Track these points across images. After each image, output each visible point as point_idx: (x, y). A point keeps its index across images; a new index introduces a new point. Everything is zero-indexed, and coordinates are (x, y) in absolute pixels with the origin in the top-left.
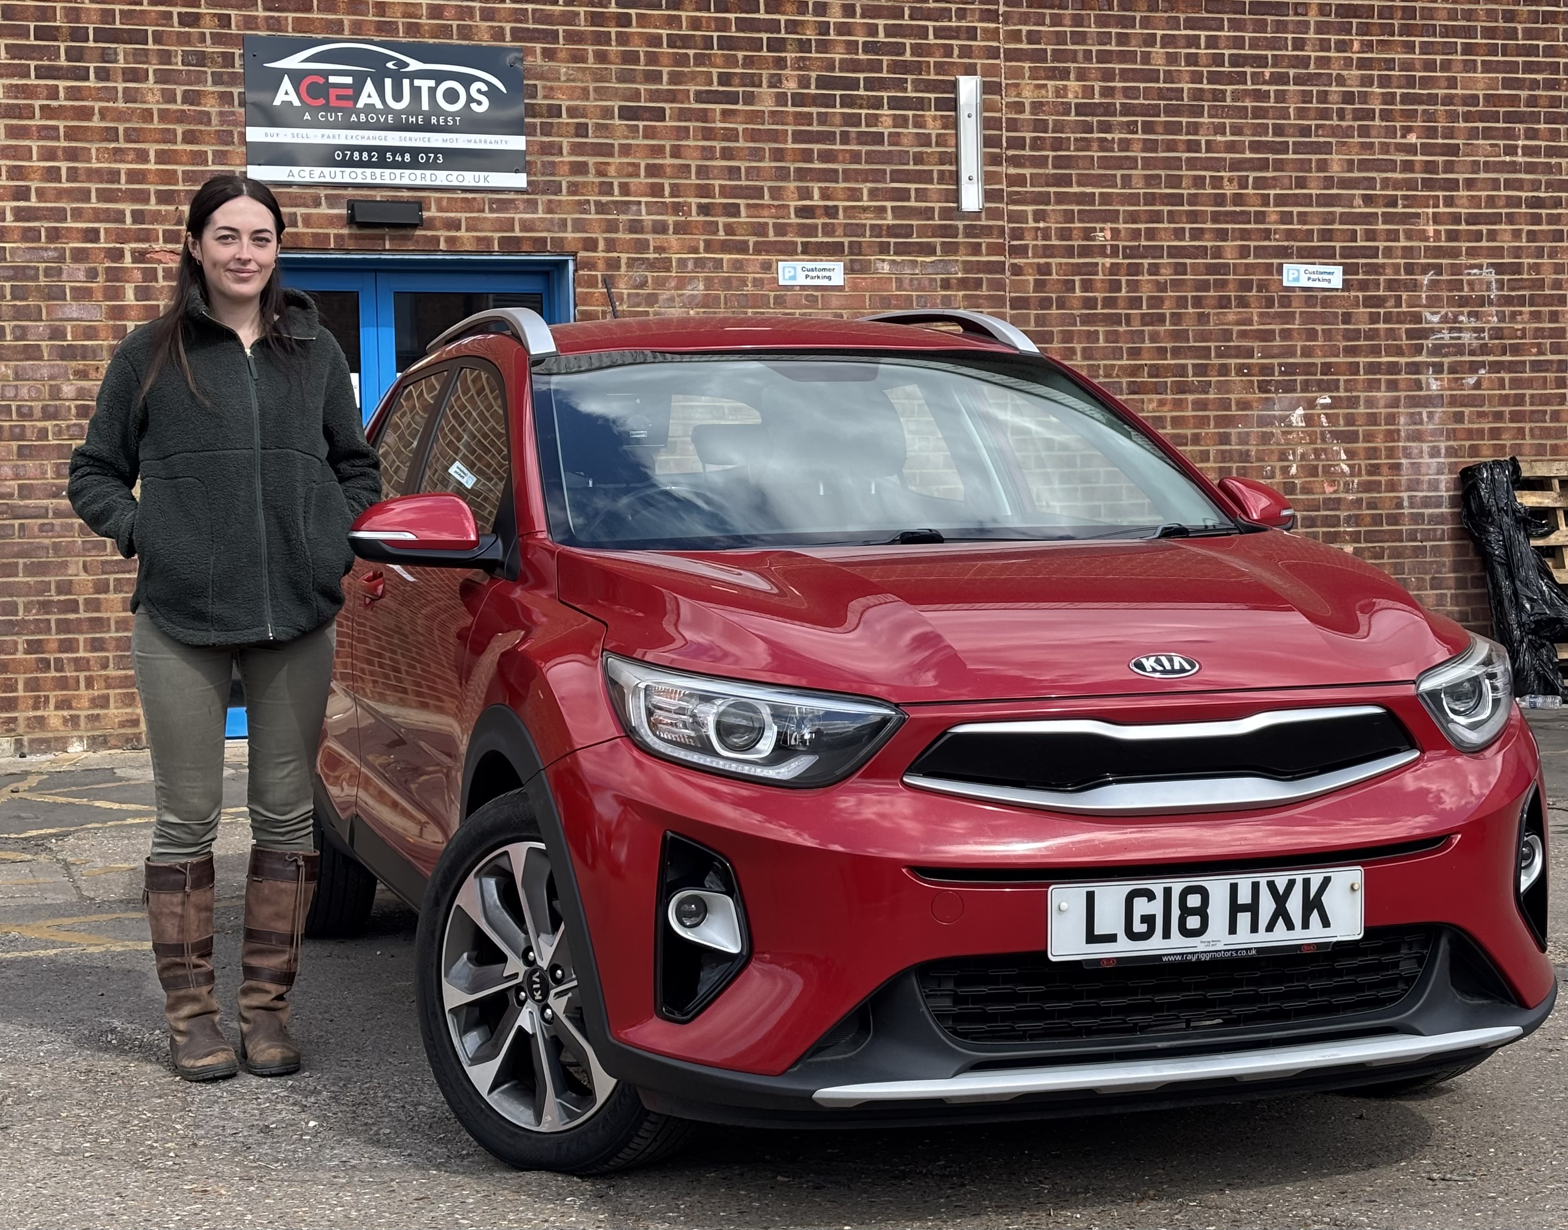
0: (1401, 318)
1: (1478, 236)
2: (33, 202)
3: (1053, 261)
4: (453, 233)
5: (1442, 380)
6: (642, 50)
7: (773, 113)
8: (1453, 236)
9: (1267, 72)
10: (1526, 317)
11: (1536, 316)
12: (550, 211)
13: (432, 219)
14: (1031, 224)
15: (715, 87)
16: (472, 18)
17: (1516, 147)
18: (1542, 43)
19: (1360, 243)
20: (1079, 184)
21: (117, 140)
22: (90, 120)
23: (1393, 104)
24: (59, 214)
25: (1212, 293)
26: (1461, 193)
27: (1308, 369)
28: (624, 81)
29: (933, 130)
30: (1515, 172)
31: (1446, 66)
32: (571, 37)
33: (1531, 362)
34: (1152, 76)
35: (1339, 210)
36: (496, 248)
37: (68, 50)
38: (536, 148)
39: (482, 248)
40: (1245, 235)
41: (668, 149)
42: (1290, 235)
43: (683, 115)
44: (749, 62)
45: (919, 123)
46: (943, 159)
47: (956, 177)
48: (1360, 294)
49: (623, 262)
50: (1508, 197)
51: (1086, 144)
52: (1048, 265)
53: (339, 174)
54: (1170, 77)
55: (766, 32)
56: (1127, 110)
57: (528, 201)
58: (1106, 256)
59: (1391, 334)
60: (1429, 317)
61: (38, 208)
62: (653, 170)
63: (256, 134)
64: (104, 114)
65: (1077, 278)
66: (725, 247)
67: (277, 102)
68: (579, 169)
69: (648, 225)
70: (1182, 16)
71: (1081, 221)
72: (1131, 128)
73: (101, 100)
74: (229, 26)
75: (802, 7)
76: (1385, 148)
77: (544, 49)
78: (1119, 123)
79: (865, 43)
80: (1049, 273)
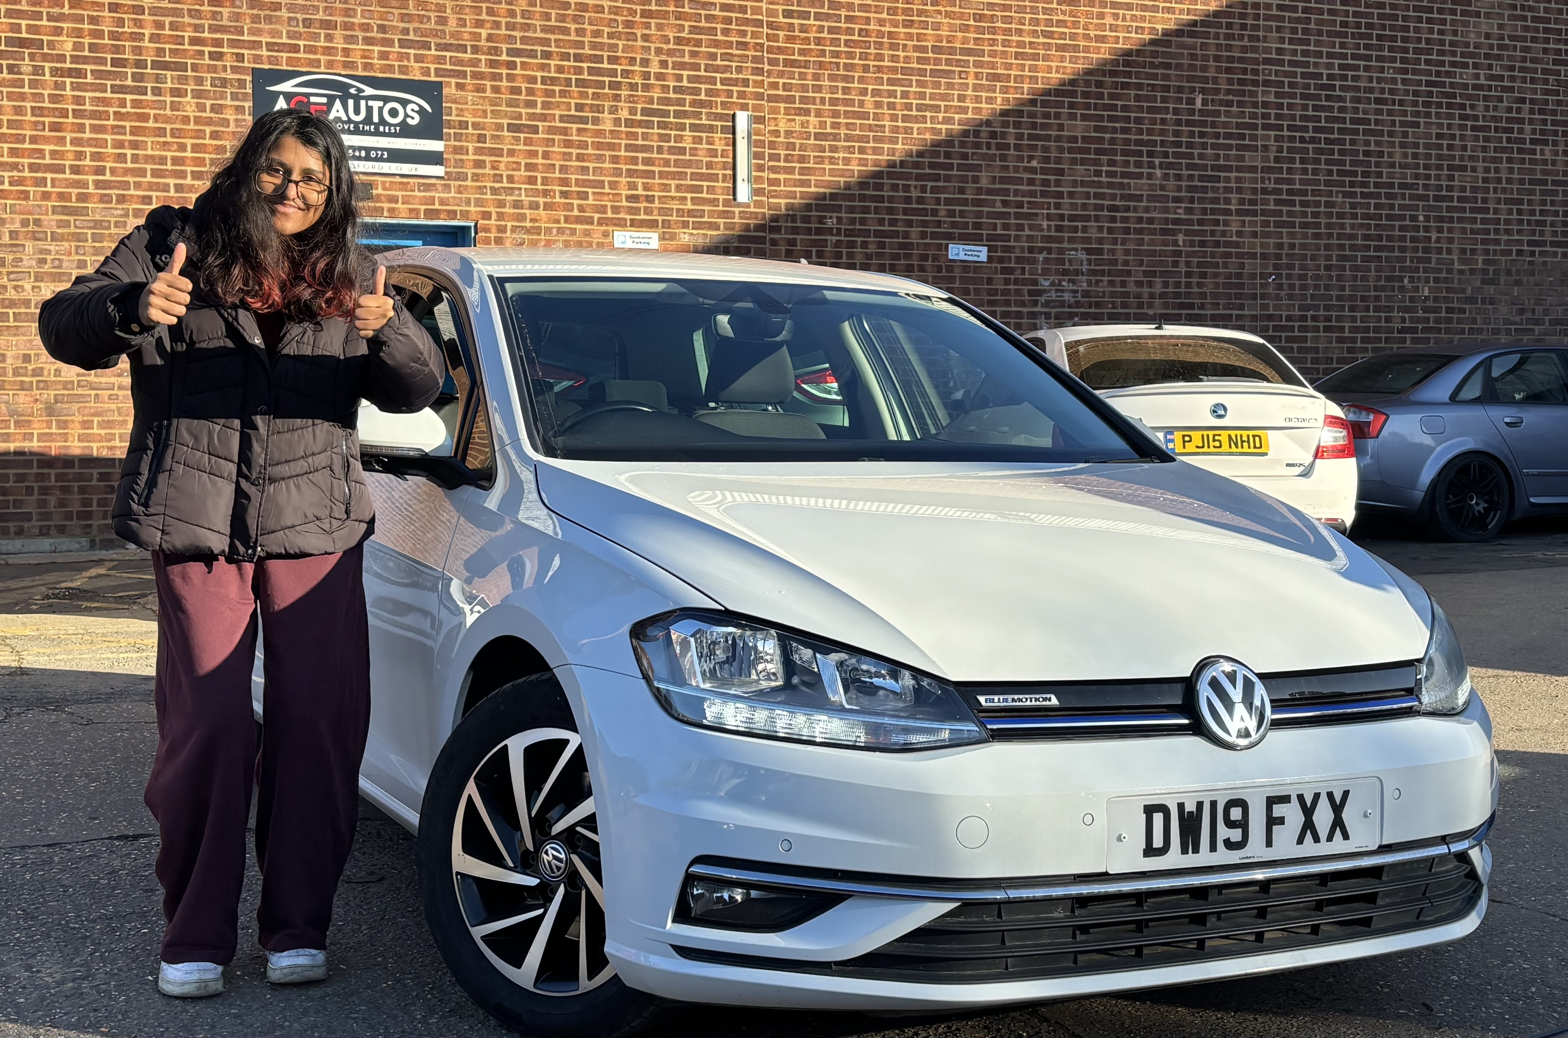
0: (1025, 282)
1: (1075, 229)
2: (108, 177)
3: (799, 237)
4: (393, 205)
5: (1050, 323)
6: (524, 86)
7: (611, 132)
8: (1059, 229)
9: (941, 116)
10: (1105, 284)
11: (1112, 283)
12: (460, 192)
13: (378, 196)
14: (783, 211)
15: (573, 112)
16: (408, 59)
17: (1102, 171)
18: (1120, 103)
19: (999, 232)
21: (166, 136)
22: (147, 122)
23: (1022, 140)
24: (125, 185)
25: (902, 262)
26: (1065, 200)
28: (511, 107)
29: (719, 146)
30: (1100, 188)
31: (1057, 116)
32: (476, 75)
33: (1108, 313)
34: (865, 116)
35: (986, 209)
36: (422, 216)
37: (133, 74)
38: (451, 150)
39: (412, 216)
40: (924, 224)
41: (540, 153)
42: (954, 225)
43: (551, 130)
44: (596, 96)
45: (710, 142)
46: (725, 166)
47: (734, 179)
48: (999, 266)
49: (509, 228)
50: (1095, 204)
51: (821, 160)
52: (795, 239)
54: (876, 117)
55: (608, 76)
56: (848, 138)
57: (445, 185)
58: (833, 235)
59: (1018, 292)
60: (1043, 282)
61: (112, 181)
62: (530, 167)
64: (156, 118)
65: (814, 249)
66: (578, 220)
68: (480, 164)
69: (526, 204)
70: (885, 77)
71: (816, 210)
72: (850, 150)
73: (155, 108)
74: (243, 61)
75: (632, 61)
76: (1016, 169)
77: (457, 84)
78: (843, 147)
79: (674, 87)
80: (795, 246)
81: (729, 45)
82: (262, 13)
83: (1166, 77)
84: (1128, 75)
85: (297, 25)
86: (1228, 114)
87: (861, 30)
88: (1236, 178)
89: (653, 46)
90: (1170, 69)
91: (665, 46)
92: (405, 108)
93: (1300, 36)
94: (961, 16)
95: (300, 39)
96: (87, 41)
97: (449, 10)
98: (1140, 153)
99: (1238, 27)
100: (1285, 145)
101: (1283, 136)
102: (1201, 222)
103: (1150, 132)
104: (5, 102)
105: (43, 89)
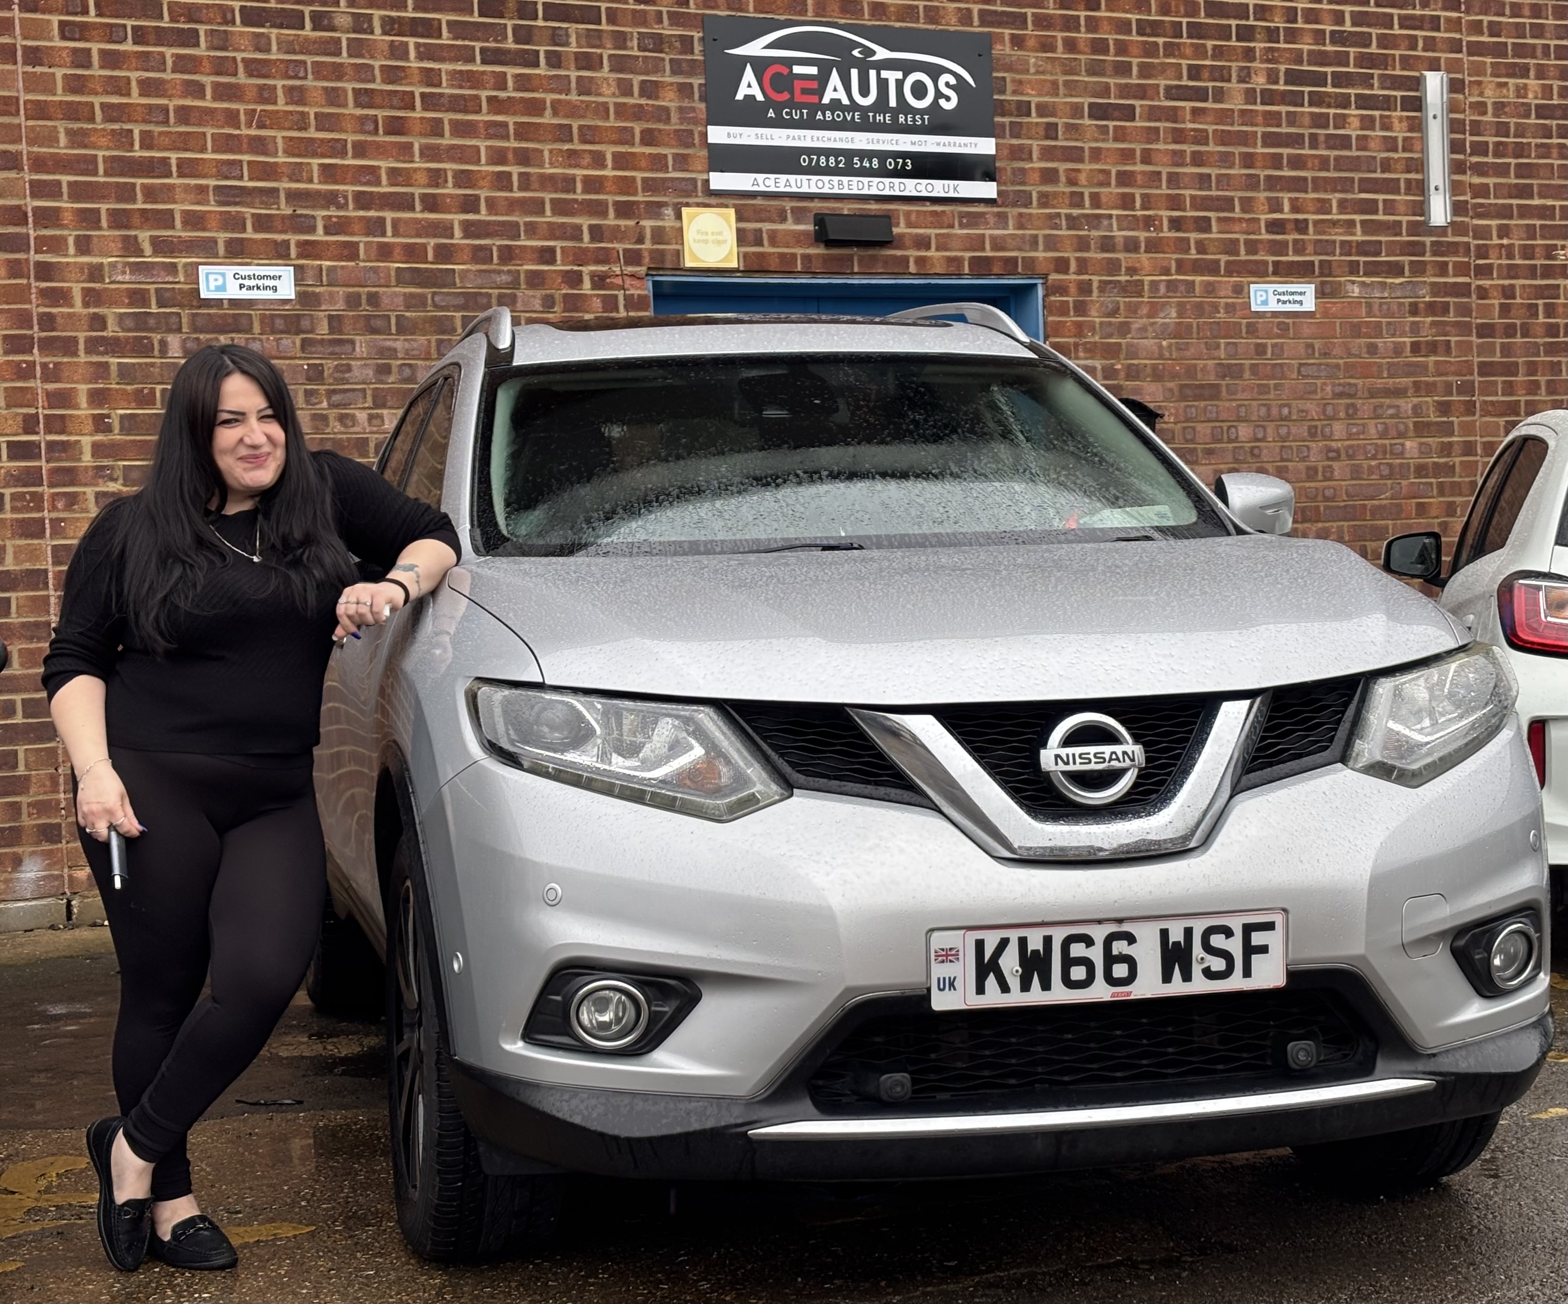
2: (483, 215)
3: (1519, 282)
4: (923, 253)
6: (1111, 37)
7: (1243, 112)
12: (1021, 226)
13: (901, 236)
14: (1496, 241)
15: (1185, 82)
20: (1541, 196)
21: (571, 140)
22: (541, 115)
24: (512, 231)
28: (1094, 74)
29: (1399, 133)
32: (1041, 22)
36: (967, 271)
37: (516, 28)
38: (1006, 152)
39: (952, 270)
41: (1138, 153)
43: (1153, 113)
44: (1218, 52)
45: (1386, 126)
46: (1409, 166)
47: (1421, 187)
49: (1095, 285)
51: (1546, 150)
52: (1513, 287)
53: (805, 183)
55: (1235, 18)
57: (999, 215)
61: (489, 223)
62: (1125, 178)
63: (718, 135)
64: (556, 109)
65: (1540, 302)
66: (1198, 267)
67: (740, 96)
68: (1050, 176)
69: (1120, 242)
71: (1543, 237)
73: (552, 91)
74: (687, 4)
77: (1013, 36)
79: (1332, 33)
80: (1514, 297)
104: (310, 82)
105: (372, 57)
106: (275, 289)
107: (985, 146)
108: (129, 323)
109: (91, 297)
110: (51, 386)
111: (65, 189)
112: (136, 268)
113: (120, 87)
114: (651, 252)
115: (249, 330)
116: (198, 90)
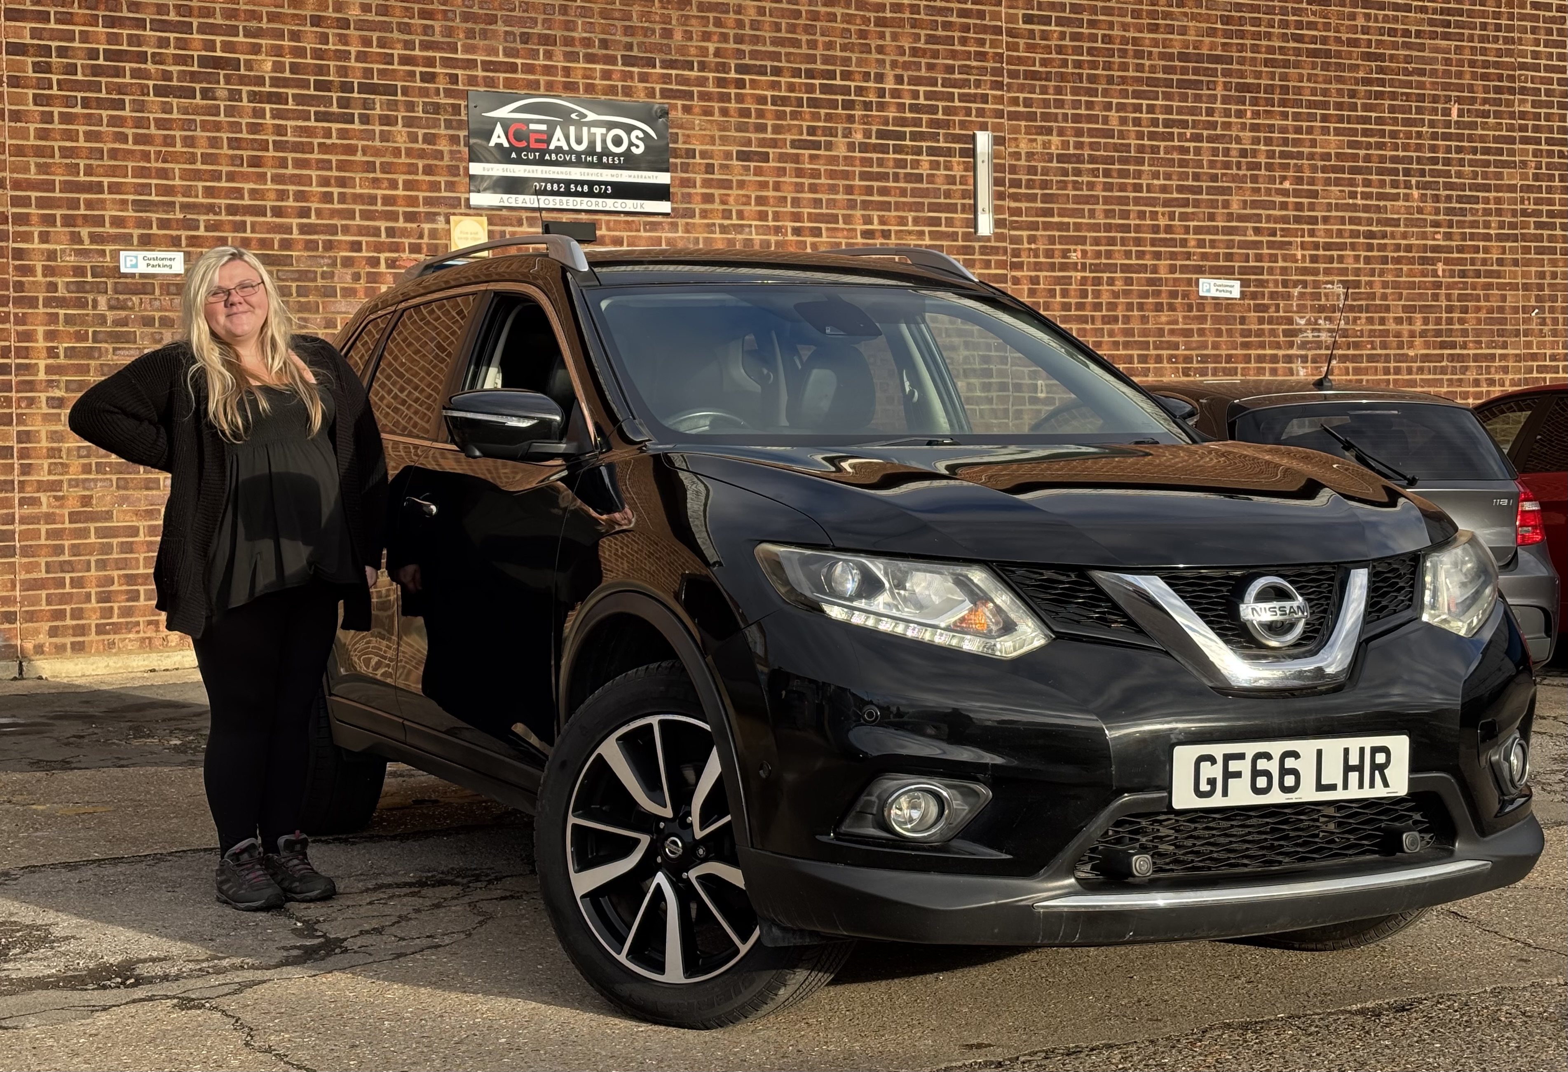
0: (1279, 321)
1: (1331, 260)
2: (313, 220)
3: (1041, 274)
5: (1306, 368)
6: (753, 107)
7: (846, 158)
8: (1314, 259)
9: (1188, 132)
10: (1364, 321)
12: (687, 231)
13: (603, 237)
14: (1026, 246)
15: (805, 137)
16: (632, 78)
17: (1356, 192)
18: (1373, 115)
19: (1251, 264)
20: (1059, 215)
21: (375, 171)
22: (355, 155)
23: (1274, 158)
24: (332, 230)
25: (1150, 300)
26: (1319, 227)
27: (1217, 359)
28: (741, 131)
29: (958, 172)
30: (1356, 211)
31: (1310, 130)
32: (703, 96)
33: (1367, 355)
34: (1109, 134)
35: (1237, 238)
37: (339, 98)
38: (677, 182)
40: (1173, 256)
41: (771, 184)
42: (1204, 257)
43: (782, 158)
44: (829, 118)
45: (948, 167)
46: (965, 194)
47: (974, 209)
48: (1252, 302)
50: (1351, 230)
51: (1063, 185)
52: (1038, 277)
53: (536, 201)
54: (1122, 135)
55: (841, 94)
56: (1093, 160)
57: (672, 223)
58: (1077, 271)
59: (1273, 333)
60: (1299, 320)
61: (317, 225)
62: (761, 201)
63: (476, 168)
64: (365, 151)
65: (1058, 288)
69: (757, 243)
70: (1130, 89)
71: (1060, 243)
72: (1094, 173)
73: (363, 139)
74: (457, 83)
75: (866, 76)
76: (1268, 192)
77: (684, 106)
78: (1088, 170)
79: (910, 105)
80: (1039, 284)
81: (967, 55)
82: (478, 27)
83: (1421, 85)
84: (1382, 83)
85: (515, 41)
86: (1485, 125)
87: (1104, 36)
88: (1495, 198)
89: (888, 59)
90: (1425, 75)
91: (901, 59)
92: (629, 134)
93: (1555, 37)
94: (1208, 19)
95: (517, 57)
96: (288, 60)
97: (674, 22)
98: (1396, 172)
99: (1493, 27)
100: (1545, 160)
101: (1541, 150)
102: (1461, 250)
103: (1406, 148)
104: (199, 133)
105: (241, 117)
106: (171, 267)
107: (663, 178)
108: (73, 288)
109: (48, 271)
110: (20, 328)
111: (33, 202)
112: (79, 253)
113: (71, 136)
114: (428, 245)
115: (153, 293)
116: (123, 138)
